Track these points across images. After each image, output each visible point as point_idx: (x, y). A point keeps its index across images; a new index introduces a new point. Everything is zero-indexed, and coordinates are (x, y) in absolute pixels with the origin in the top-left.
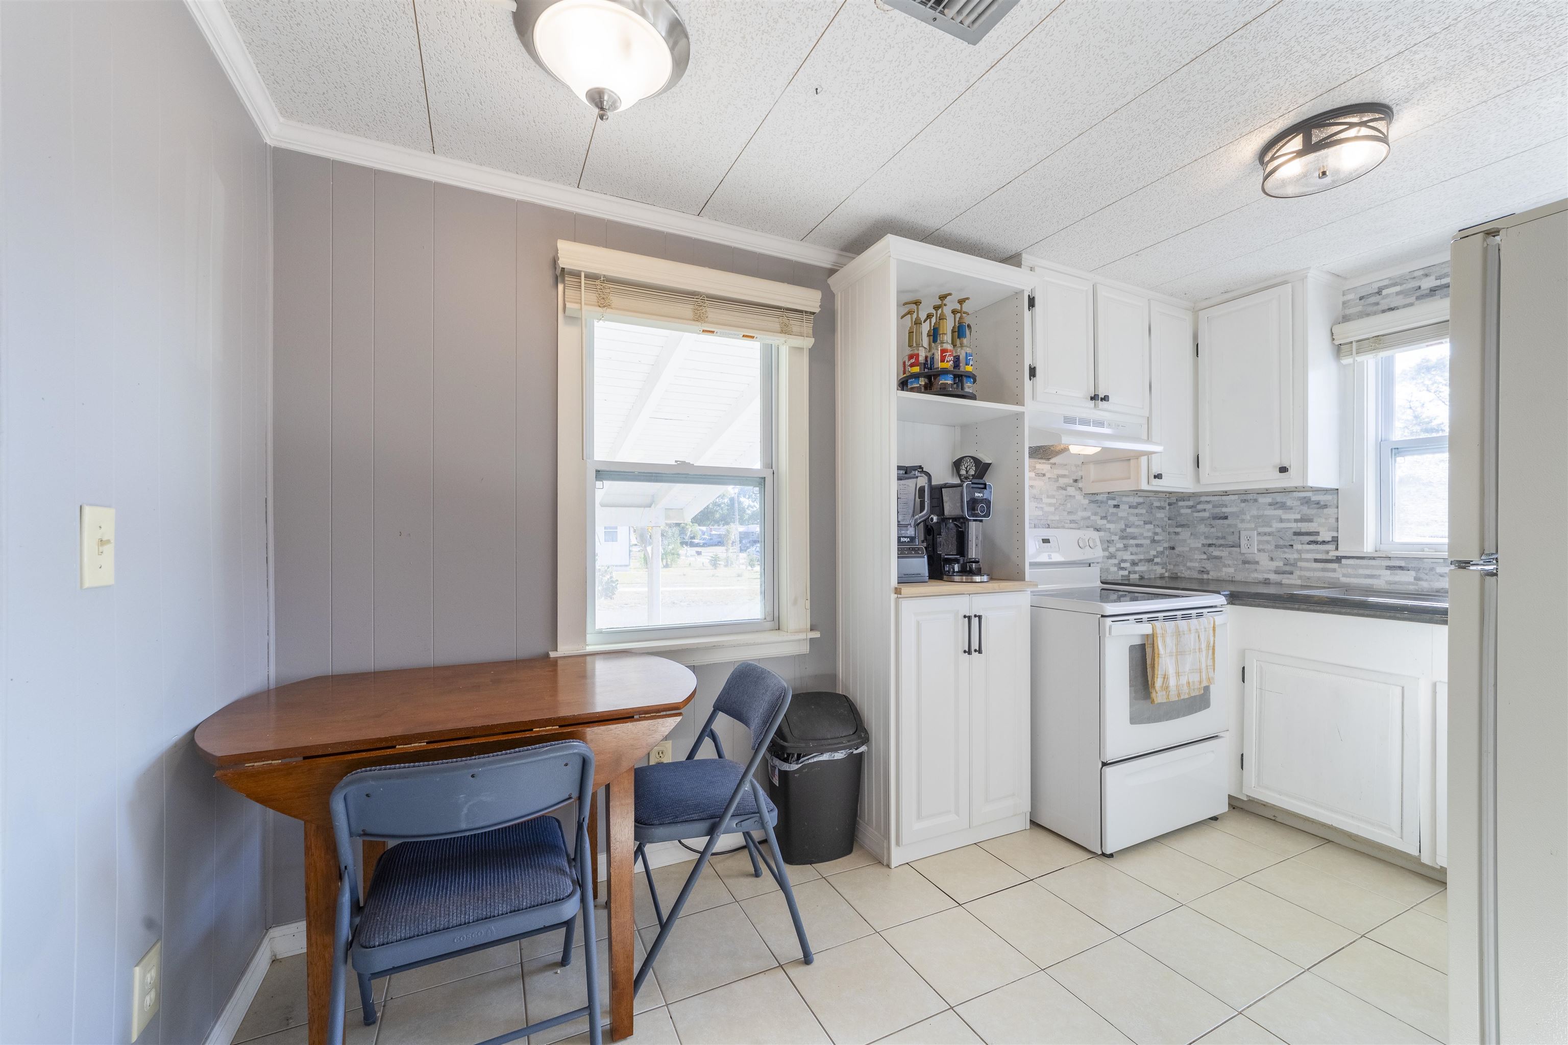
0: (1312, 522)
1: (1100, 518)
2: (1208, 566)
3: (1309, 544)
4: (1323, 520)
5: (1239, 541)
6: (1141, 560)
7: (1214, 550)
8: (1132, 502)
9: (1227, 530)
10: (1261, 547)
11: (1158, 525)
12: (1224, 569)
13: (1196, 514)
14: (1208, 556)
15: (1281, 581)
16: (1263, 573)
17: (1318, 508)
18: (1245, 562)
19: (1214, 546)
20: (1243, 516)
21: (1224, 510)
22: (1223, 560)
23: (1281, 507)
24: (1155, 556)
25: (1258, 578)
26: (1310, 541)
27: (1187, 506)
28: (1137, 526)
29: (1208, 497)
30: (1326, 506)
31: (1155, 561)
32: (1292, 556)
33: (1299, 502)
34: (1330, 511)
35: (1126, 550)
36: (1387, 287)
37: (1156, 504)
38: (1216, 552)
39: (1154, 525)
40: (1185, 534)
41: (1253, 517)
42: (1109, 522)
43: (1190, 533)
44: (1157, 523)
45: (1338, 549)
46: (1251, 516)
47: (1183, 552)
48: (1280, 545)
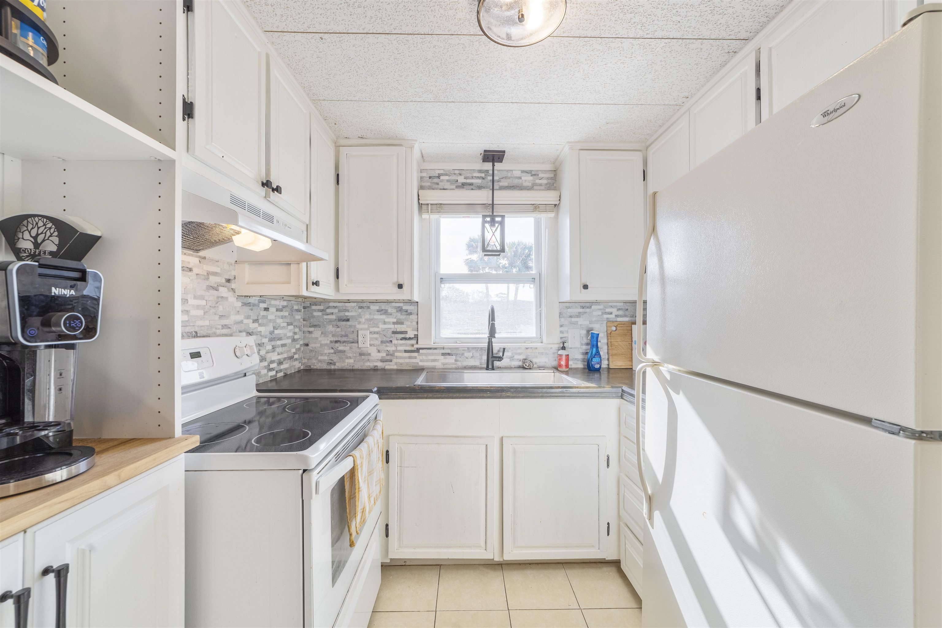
0: (403, 324)
1: (251, 321)
2: (335, 358)
3: (402, 340)
4: (409, 323)
5: (357, 338)
6: (285, 359)
7: (340, 346)
8: (279, 306)
9: (349, 329)
10: (372, 342)
11: (296, 326)
12: (347, 361)
13: (325, 317)
14: (334, 351)
15: (385, 367)
16: (373, 362)
17: (407, 315)
18: (361, 354)
19: (339, 342)
20: (360, 319)
21: (347, 314)
22: (346, 354)
23: (385, 313)
24: (295, 353)
25: (370, 366)
26: (402, 338)
27: (318, 310)
28: (283, 328)
29: (335, 303)
30: (411, 314)
31: (295, 358)
32: (391, 348)
33: (396, 310)
34: (414, 317)
35: (274, 351)
36: (442, 175)
37: (296, 307)
38: (341, 348)
39: (294, 326)
40: (317, 333)
41: (366, 320)
42: (260, 325)
43: (321, 332)
44: (295, 324)
45: (418, 343)
46: (365, 320)
47: (315, 348)
48: (384, 341)
